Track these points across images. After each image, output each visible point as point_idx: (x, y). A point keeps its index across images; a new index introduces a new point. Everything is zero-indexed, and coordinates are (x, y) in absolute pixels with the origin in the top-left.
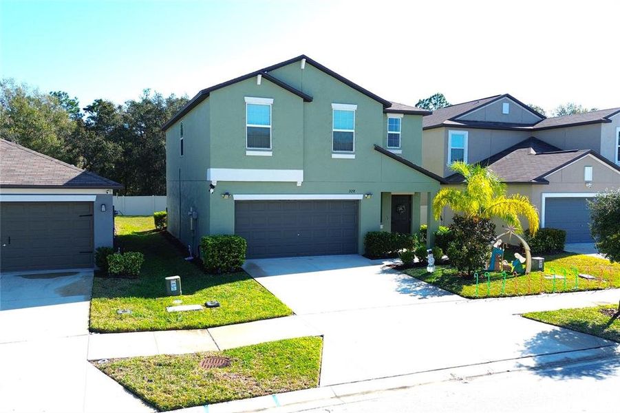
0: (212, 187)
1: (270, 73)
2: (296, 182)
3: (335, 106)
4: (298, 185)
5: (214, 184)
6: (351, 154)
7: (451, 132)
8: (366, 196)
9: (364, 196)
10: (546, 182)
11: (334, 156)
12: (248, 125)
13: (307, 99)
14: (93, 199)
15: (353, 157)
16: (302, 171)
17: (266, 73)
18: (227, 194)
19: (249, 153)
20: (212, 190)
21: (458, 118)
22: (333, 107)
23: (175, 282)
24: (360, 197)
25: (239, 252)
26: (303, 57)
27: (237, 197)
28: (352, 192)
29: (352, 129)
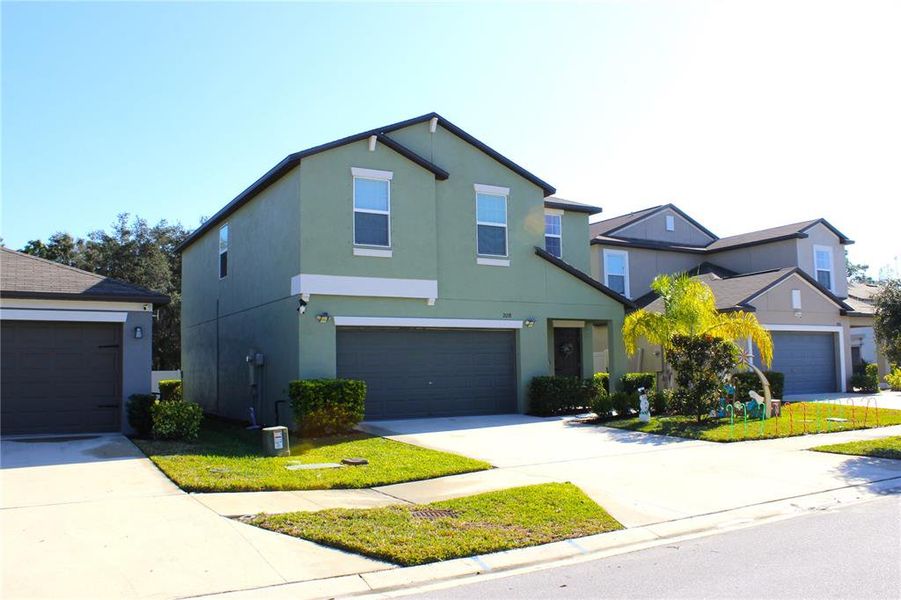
0: (303, 303)
1: (388, 135)
2: (426, 300)
3: (479, 188)
4: (430, 304)
5: (306, 300)
6: (505, 259)
7: (607, 252)
8: (527, 323)
9: (524, 323)
10: (751, 309)
11: (480, 261)
12: (355, 210)
13: (441, 176)
14: (122, 318)
15: (506, 263)
16: (435, 282)
17: (384, 135)
18: (325, 314)
19: (358, 252)
20: (302, 309)
21: (612, 234)
22: (476, 189)
23: (280, 434)
24: (517, 324)
25: (355, 402)
26: (434, 115)
27: (340, 321)
28: (507, 316)
29: (504, 223)
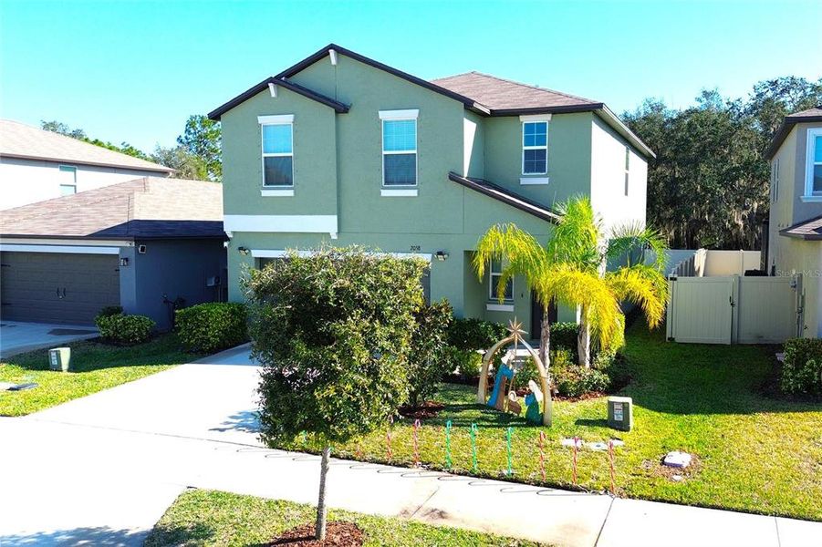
0: (227, 239)
1: (289, 79)
2: (327, 234)
3: (384, 115)
4: (333, 238)
5: (230, 236)
6: (412, 188)
9: (433, 256)
11: (385, 193)
12: (264, 155)
13: (341, 109)
14: (116, 251)
15: (413, 193)
16: (336, 217)
18: (241, 248)
19: (265, 193)
20: (226, 244)
22: (382, 117)
24: (426, 258)
26: (332, 46)
27: (256, 253)
28: (416, 249)
29: (414, 149)
